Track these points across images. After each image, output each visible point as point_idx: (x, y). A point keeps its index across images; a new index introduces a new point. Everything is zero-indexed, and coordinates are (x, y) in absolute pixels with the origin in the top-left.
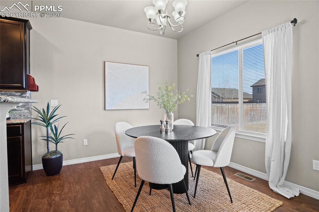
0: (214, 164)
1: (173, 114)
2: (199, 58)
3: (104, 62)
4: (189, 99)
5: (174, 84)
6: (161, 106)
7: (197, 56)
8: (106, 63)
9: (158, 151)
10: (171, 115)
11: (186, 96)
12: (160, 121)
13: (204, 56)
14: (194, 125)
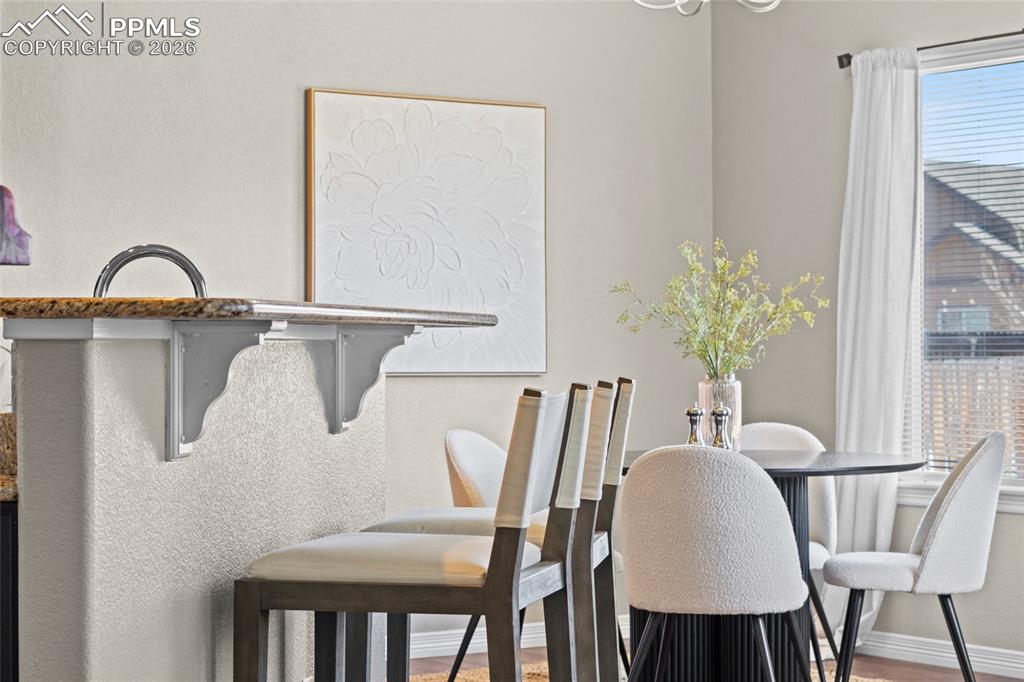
0: (916, 581)
1: (738, 385)
2: (850, 75)
3: (307, 95)
4: (808, 316)
5: (753, 255)
6: (690, 350)
7: (842, 66)
8: (319, 99)
9: (721, 491)
10: (732, 388)
11: (796, 303)
12: (689, 414)
13: (880, 72)
14: (824, 450)
